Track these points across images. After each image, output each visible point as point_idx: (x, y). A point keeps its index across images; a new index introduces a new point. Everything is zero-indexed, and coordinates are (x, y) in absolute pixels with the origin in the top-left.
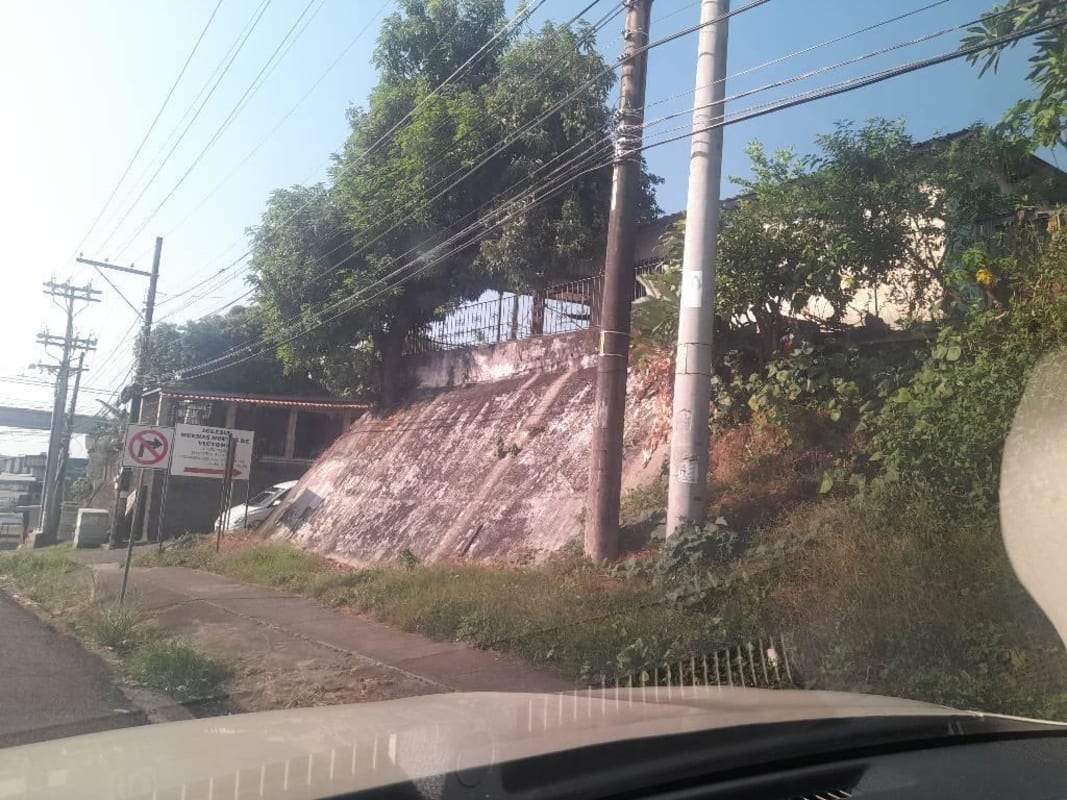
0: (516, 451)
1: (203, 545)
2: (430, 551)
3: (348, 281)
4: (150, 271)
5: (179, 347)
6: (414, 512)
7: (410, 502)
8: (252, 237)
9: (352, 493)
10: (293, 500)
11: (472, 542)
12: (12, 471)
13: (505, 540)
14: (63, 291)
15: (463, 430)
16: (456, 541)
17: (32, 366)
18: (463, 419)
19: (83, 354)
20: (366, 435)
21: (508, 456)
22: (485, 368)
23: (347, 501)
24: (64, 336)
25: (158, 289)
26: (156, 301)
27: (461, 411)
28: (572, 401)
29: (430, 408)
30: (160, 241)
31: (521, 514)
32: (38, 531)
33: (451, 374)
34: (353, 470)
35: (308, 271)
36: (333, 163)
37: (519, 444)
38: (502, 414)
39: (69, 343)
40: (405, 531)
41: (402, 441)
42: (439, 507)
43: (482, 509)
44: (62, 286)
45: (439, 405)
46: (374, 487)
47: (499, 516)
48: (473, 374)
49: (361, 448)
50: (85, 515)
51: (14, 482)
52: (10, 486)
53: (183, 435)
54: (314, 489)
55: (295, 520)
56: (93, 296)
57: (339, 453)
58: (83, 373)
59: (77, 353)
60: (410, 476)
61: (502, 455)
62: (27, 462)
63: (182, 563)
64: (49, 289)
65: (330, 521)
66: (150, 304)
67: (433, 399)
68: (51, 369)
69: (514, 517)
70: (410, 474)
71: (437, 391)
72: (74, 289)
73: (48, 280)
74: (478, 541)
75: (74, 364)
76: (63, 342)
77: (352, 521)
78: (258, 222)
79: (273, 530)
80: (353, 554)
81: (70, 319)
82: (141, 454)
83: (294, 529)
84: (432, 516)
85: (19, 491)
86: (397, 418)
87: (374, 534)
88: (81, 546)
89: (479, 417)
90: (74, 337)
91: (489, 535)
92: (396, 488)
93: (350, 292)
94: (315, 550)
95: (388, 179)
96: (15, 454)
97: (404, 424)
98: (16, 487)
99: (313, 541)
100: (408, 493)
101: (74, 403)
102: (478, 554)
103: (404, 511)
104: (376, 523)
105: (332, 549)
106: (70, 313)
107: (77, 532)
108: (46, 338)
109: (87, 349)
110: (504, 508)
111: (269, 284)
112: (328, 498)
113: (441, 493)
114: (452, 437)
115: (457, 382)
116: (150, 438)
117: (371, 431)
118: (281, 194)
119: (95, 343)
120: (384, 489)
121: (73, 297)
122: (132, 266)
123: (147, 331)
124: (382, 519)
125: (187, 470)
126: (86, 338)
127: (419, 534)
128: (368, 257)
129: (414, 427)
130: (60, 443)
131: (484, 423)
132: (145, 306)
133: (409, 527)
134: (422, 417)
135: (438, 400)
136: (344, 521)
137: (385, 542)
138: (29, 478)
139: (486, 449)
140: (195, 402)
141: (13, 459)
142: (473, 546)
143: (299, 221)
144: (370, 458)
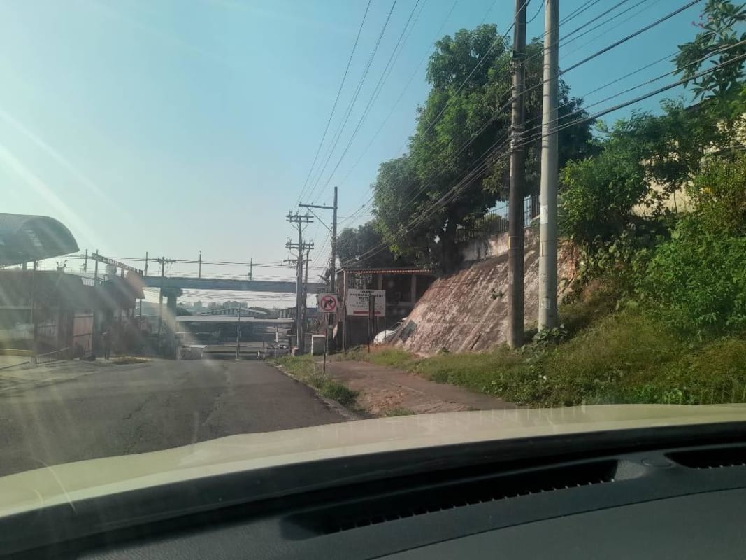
0: (501, 295)
1: (364, 350)
2: (458, 349)
3: (419, 208)
4: (333, 206)
5: (356, 241)
6: (454, 330)
7: (453, 325)
8: (373, 189)
9: (429, 321)
10: (405, 326)
11: (475, 343)
12: (282, 317)
13: (490, 341)
14: (295, 219)
15: (481, 284)
16: (469, 343)
17: (285, 261)
18: (481, 279)
19: (308, 252)
20: (437, 289)
21: (498, 298)
22: (494, 248)
23: (427, 325)
24: (298, 243)
25: (337, 215)
26: (338, 222)
27: (482, 274)
28: (531, 265)
29: (468, 273)
30: (336, 188)
31: (498, 329)
32: (295, 348)
33: (479, 253)
34: (430, 309)
35: (399, 205)
36: (410, 142)
37: (503, 291)
38: (499, 275)
39: (301, 246)
40: (449, 339)
41: (453, 292)
42: (465, 326)
43: (483, 326)
44: (295, 216)
45: (472, 271)
46: (439, 317)
47: (488, 330)
48: (489, 251)
49: (434, 297)
50: (314, 338)
51: (284, 323)
52: (283, 325)
53: (351, 295)
54: (414, 320)
55: (405, 336)
56: (310, 219)
57: (425, 300)
58: (309, 262)
59: (305, 252)
60: (454, 312)
61: (495, 297)
62: (289, 312)
63: (354, 358)
64: (289, 219)
65: (419, 336)
66: (335, 224)
67: (470, 267)
68: (294, 261)
69: (495, 330)
70: (455, 309)
71: (472, 262)
72: (300, 217)
73: (288, 214)
74: (478, 343)
75: (305, 258)
76: (298, 246)
77: (428, 335)
78: (375, 181)
79: (396, 342)
80: (427, 352)
81: (300, 234)
82: (325, 306)
83: (404, 341)
84: (461, 332)
85: (286, 328)
86: (452, 279)
87: (436, 342)
88: (314, 354)
89: (488, 277)
90: (303, 242)
91: (483, 340)
92: (448, 317)
93: (420, 214)
94: (412, 351)
95: (437, 148)
96: (283, 308)
97: (454, 283)
98: (285, 326)
99: (412, 346)
100: (453, 320)
101: (306, 278)
102: (477, 349)
103: (451, 328)
104: (438, 336)
105: (419, 350)
106: (300, 230)
107: (312, 347)
108: (290, 245)
109: (310, 249)
110: (491, 325)
111: (383, 213)
112: (419, 324)
113: (466, 320)
114: (475, 289)
115: (482, 257)
116: (328, 299)
117: (440, 287)
118: (384, 165)
119: (313, 245)
120: (443, 319)
121: (300, 222)
122: (324, 204)
123: (334, 239)
124: (441, 334)
125: (355, 312)
126: (308, 243)
127: (455, 340)
128: (428, 194)
129: (459, 284)
130: (302, 301)
131: (490, 281)
132: (332, 225)
133: (451, 338)
134: (463, 278)
135: (472, 268)
136: (425, 335)
137: (440, 345)
138: (290, 320)
139: (488, 295)
140: (363, 275)
141: (283, 310)
142: (475, 345)
143: (394, 179)
144: (439, 302)
